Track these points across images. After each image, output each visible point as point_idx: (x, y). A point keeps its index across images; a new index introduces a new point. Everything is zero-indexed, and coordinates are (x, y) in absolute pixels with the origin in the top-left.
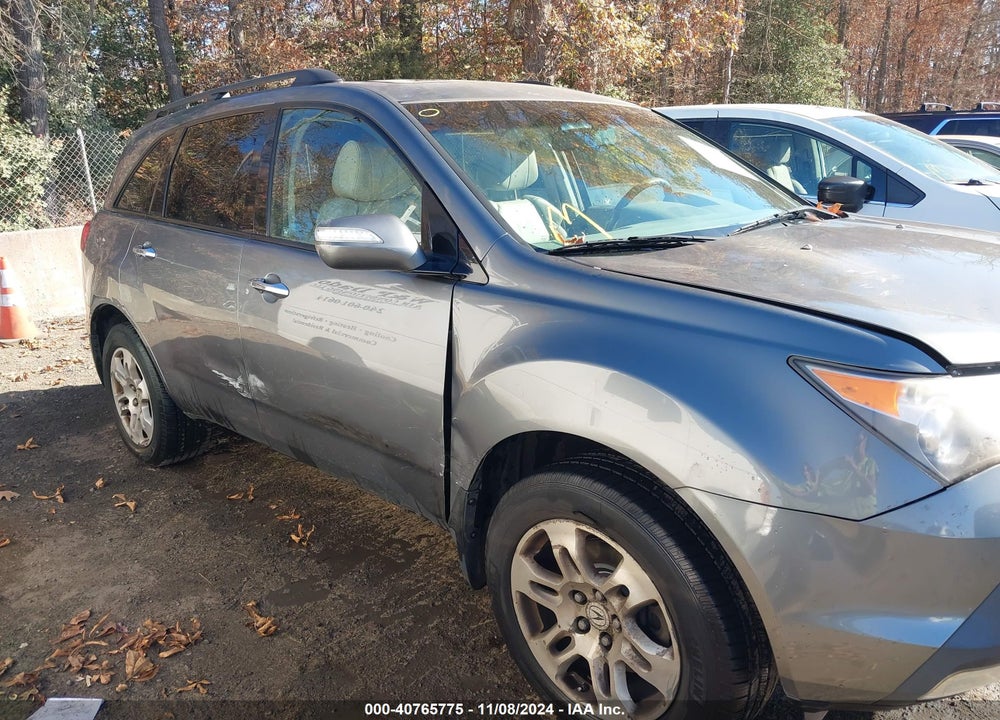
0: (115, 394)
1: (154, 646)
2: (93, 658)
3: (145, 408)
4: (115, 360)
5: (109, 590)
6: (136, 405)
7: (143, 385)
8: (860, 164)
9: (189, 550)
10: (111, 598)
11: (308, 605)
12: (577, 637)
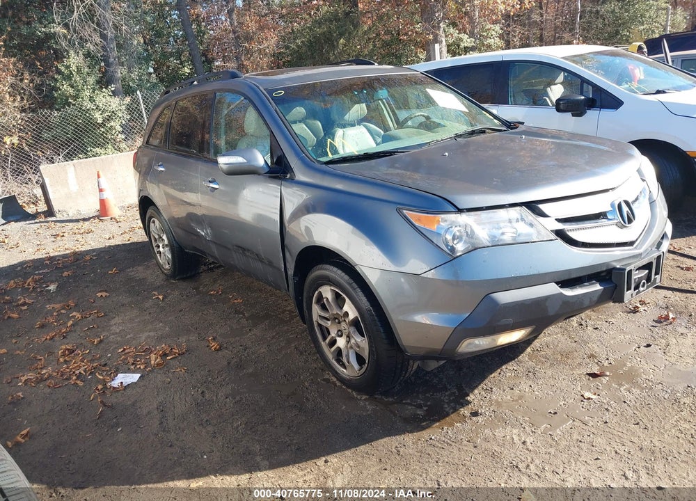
0: (153, 243)
1: (165, 355)
2: (138, 359)
3: (167, 249)
4: (152, 225)
5: (146, 334)
6: (163, 248)
7: (164, 237)
8: (585, 85)
9: (186, 317)
10: (149, 337)
11: (238, 338)
12: (338, 339)
